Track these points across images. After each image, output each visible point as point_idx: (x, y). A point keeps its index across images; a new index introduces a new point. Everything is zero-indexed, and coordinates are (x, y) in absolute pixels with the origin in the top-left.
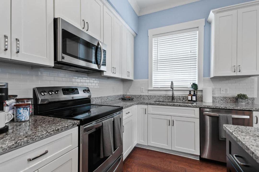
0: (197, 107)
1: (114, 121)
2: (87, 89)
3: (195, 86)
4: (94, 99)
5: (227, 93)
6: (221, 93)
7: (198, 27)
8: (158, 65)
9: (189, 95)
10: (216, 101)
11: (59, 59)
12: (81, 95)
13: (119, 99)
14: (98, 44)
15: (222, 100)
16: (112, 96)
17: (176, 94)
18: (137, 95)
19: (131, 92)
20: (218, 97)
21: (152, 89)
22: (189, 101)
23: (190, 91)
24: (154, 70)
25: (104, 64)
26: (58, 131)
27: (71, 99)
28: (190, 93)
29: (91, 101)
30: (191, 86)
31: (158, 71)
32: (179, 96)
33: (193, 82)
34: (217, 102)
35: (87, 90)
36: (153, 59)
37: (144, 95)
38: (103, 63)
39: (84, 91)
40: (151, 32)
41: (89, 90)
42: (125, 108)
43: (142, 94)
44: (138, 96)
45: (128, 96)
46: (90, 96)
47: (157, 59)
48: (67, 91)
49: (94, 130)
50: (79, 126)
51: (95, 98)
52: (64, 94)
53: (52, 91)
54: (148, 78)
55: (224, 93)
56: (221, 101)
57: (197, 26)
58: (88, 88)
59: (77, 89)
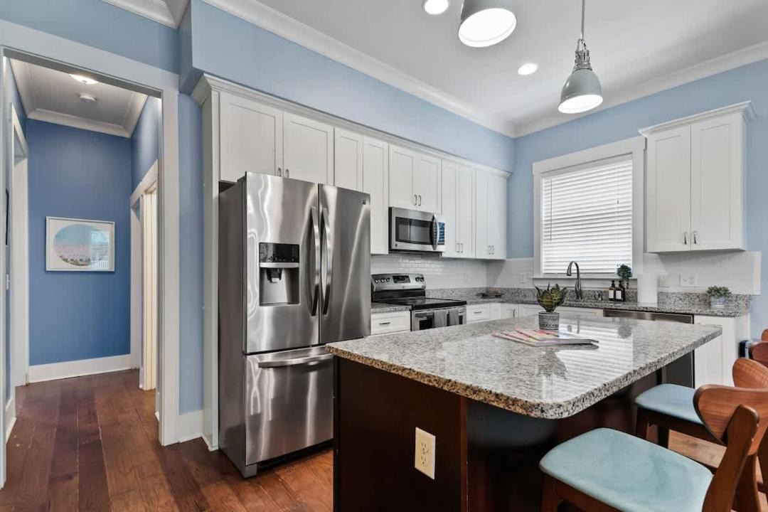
0: (598, 308)
1: (448, 315)
2: (420, 277)
3: (624, 271)
4: (431, 292)
5: (693, 285)
6: (682, 285)
7: (631, 153)
8: (553, 230)
9: (611, 289)
10: (669, 301)
11: (394, 247)
12: (413, 284)
13: (477, 295)
14: (433, 218)
15: (681, 299)
16: (462, 289)
17: (586, 286)
18: (512, 289)
19: (501, 284)
20: (674, 293)
21: (542, 277)
22: (611, 300)
23: (613, 281)
24: (545, 240)
25: (442, 243)
26: (395, 311)
27: (401, 288)
28: (613, 285)
29: (427, 294)
30: (616, 271)
31: (552, 241)
32: (594, 292)
33: (622, 263)
34: (670, 303)
35: (420, 279)
36: (544, 219)
37: (525, 290)
38: (440, 241)
39: (416, 279)
40: (537, 167)
41: (423, 278)
42: (471, 303)
43: (521, 286)
44: (513, 291)
45: (494, 290)
46: (424, 287)
47: (550, 218)
48: (399, 278)
49: (425, 318)
50: (411, 311)
51: (433, 290)
52: (395, 282)
53: (378, 279)
54: (533, 256)
55: (688, 284)
56: (680, 301)
57: (629, 152)
58: (422, 275)
59: (407, 277)
